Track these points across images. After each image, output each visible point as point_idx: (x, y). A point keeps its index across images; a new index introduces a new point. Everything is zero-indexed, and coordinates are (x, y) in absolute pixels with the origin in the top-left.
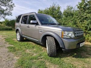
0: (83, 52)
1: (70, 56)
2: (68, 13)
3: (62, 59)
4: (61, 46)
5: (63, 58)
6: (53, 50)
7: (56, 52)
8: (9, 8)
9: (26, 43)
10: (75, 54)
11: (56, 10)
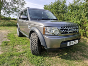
0: (78, 52)
1: (57, 55)
2: (73, 7)
3: (45, 58)
4: (42, 44)
5: (47, 58)
6: (34, 47)
7: (38, 51)
8: (20, 6)
9: (23, 38)
10: (66, 54)
11: (61, 4)
